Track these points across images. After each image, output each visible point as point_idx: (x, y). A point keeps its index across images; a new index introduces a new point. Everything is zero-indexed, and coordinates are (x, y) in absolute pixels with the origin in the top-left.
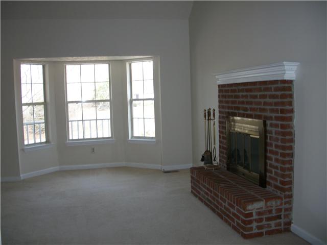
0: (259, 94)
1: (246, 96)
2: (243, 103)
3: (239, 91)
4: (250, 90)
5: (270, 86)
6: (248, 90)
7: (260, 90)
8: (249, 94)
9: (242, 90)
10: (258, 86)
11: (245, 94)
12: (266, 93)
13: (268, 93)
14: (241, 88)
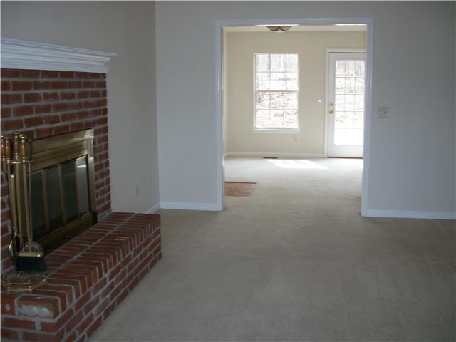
0: (76, 91)
1: (55, 96)
2: (47, 109)
3: (38, 86)
4: (62, 85)
5: (92, 80)
6: (56, 85)
7: (78, 85)
8: (59, 91)
9: (46, 85)
10: (75, 80)
11: (50, 91)
12: (86, 90)
13: (90, 90)
14: (42, 80)
